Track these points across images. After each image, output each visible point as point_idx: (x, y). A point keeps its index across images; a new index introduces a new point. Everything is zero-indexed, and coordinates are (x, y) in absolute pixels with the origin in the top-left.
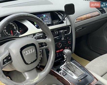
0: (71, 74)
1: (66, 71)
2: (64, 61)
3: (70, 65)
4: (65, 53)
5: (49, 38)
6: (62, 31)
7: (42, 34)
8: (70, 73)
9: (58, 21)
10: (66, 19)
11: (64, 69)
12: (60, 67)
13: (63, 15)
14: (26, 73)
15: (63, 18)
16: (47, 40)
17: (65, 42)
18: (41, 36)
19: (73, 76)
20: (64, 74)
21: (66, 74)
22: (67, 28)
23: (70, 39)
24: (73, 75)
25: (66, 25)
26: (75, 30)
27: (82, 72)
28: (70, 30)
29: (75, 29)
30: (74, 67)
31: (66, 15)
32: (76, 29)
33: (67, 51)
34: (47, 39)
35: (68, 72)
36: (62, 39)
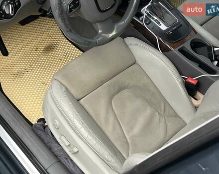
0: (158, 23)
1: (151, 16)
8: (156, 21)
11: (148, 14)
12: (142, 10)
14: (98, 24)
19: (161, 25)
20: (147, 22)
21: (150, 22)
24: (161, 23)
27: (174, 19)
35: (153, 18)
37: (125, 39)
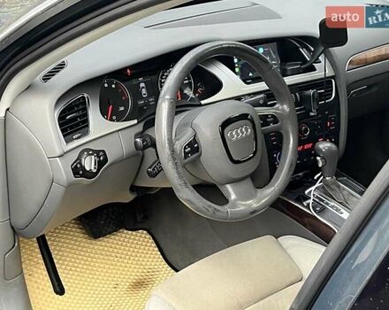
0: (337, 210)
1: (323, 201)
2: (316, 178)
3: (334, 187)
4: (321, 150)
5: (282, 104)
6: (311, 92)
7: (262, 96)
8: (332, 207)
9: (301, 65)
10: (321, 58)
11: (317, 197)
12: (306, 192)
13: (313, 49)
15: (312, 56)
16: (277, 109)
17: (318, 124)
18: (261, 102)
19: (342, 213)
20: (318, 209)
21: (324, 208)
22: (325, 83)
23: (333, 116)
24: (342, 210)
25: (323, 76)
26: (348, 92)
28: (332, 90)
29: (347, 87)
30: (345, 192)
31: (322, 48)
32: (349, 87)
33: (324, 146)
34: (277, 105)
35: (327, 204)
36: (312, 114)
37: (279, 239)
